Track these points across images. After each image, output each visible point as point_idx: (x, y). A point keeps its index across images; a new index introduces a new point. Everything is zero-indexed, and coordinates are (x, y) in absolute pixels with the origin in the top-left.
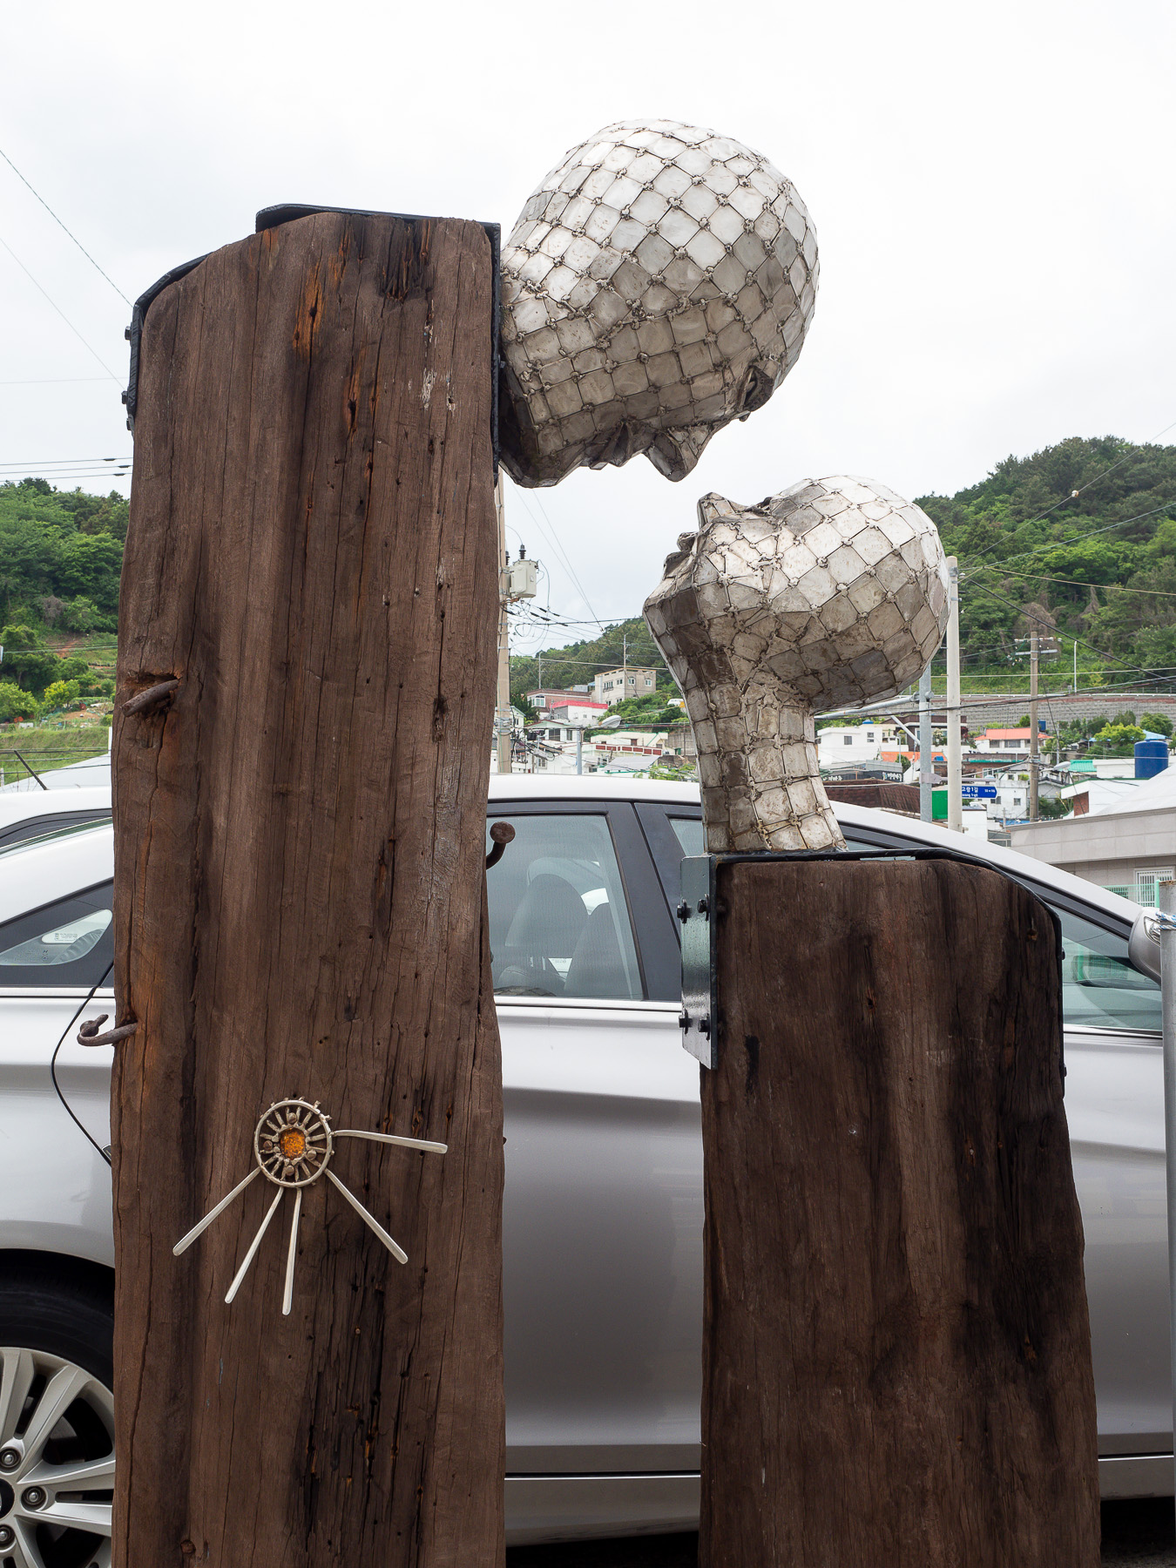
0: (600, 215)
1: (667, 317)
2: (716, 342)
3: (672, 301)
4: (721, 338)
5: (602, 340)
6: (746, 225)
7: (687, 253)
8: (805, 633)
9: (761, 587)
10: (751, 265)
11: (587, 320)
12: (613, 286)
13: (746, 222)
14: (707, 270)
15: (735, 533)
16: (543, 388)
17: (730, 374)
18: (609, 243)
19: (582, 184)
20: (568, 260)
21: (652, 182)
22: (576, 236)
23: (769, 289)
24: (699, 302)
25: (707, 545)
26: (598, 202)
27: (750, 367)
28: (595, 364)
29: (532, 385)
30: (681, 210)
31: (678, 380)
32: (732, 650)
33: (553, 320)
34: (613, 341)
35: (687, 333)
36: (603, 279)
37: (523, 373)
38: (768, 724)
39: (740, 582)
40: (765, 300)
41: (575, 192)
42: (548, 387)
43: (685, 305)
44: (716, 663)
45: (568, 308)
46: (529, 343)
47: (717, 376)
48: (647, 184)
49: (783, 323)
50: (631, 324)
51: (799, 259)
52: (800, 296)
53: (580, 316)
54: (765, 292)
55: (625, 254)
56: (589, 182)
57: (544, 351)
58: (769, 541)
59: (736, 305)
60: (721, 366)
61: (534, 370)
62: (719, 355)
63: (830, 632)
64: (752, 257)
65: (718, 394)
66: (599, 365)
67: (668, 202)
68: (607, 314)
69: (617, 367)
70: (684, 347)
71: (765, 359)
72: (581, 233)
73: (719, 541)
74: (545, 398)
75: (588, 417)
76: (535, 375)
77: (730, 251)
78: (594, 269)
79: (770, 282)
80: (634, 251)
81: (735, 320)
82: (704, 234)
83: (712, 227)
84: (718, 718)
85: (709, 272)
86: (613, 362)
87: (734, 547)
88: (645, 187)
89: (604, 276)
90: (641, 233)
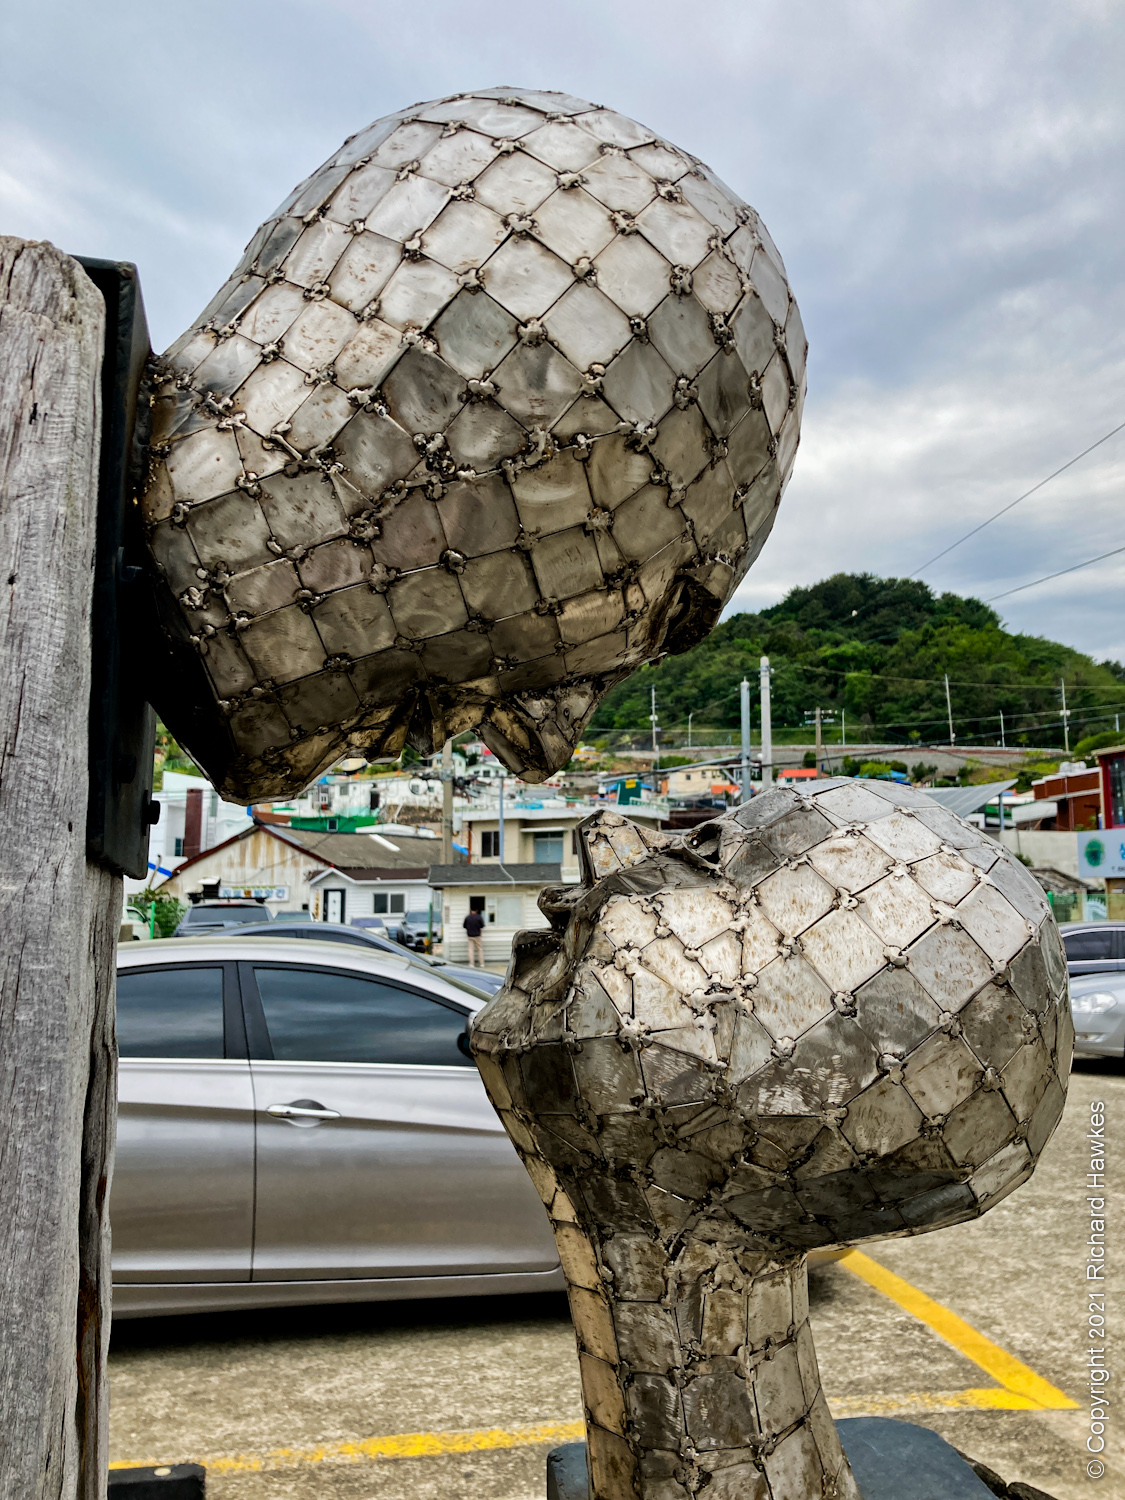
0: (359, 256)
1: (504, 474)
2: (609, 528)
3: (514, 441)
4: (620, 521)
5: (360, 521)
6: (675, 276)
7: (545, 333)
8: (807, 1157)
9: (711, 1055)
10: (685, 364)
11: (327, 478)
12: (384, 402)
13: (675, 272)
14: (591, 372)
15: (650, 921)
16: (233, 623)
17: (638, 595)
18: (378, 311)
19: (331, 198)
20: (292, 348)
21: (471, 184)
22: (311, 299)
23: (722, 416)
24: (573, 440)
25: (596, 946)
26: (356, 231)
27: (677, 579)
28: (348, 573)
29: (208, 616)
30: (534, 239)
31: (529, 606)
32: (648, 1176)
33: (252, 476)
34: (388, 526)
35: (547, 508)
36: (361, 388)
37: (188, 591)
38: (722, 1324)
39: (668, 1042)
40: (711, 441)
41: (315, 212)
42: (243, 621)
43: (542, 447)
44: (614, 1193)
45: (285, 450)
46: (199, 526)
47: (612, 598)
48: (462, 189)
49: (745, 488)
50: (424, 488)
51: (778, 360)
52: (778, 436)
53: (311, 469)
54: (714, 424)
55: (409, 334)
56: (345, 192)
57: (234, 543)
58: (725, 944)
59: (653, 449)
60: (621, 577)
61: (214, 584)
62: (614, 555)
63: (863, 1157)
64: (686, 348)
65: (614, 631)
66: (358, 576)
67: (506, 223)
68: (370, 466)
69: (398, 579)
70: (540, 537)
71: (709, 562)
72: (320, 292)
73: (619, 939)
74: (239, 645)
75: (339, 682)
76: (214, 595)
77: (641, 333)
78: (343, 364)
79: (725, 402)
80: (430, 327)
81: (651, 481)
82: (581, 294)
83: (600, 277)
84: (620, 1300)
85: (594, 375)
86: (388, 569)
87: (652, 955)
88: (456, 193)
89: (363, 381)
90: (444, 287)
